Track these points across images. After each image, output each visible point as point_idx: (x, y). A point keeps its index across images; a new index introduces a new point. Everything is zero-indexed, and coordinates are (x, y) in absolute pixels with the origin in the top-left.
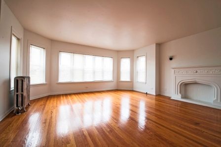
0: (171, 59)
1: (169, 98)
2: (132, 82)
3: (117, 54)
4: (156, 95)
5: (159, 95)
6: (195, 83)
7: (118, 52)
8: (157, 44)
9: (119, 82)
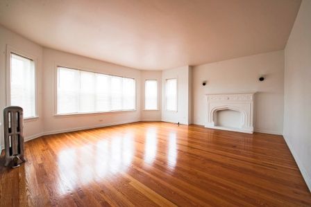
0: (204, 84)
1: (203, 127)
2: (159, 111)
3: (141, 75)
4: (189, 125)
5: (192, 125)
6: (227, 110)
7: (142, 71)
8: (190, 66)
9: (143, 111)
